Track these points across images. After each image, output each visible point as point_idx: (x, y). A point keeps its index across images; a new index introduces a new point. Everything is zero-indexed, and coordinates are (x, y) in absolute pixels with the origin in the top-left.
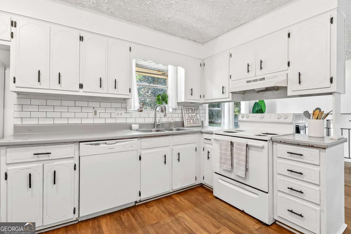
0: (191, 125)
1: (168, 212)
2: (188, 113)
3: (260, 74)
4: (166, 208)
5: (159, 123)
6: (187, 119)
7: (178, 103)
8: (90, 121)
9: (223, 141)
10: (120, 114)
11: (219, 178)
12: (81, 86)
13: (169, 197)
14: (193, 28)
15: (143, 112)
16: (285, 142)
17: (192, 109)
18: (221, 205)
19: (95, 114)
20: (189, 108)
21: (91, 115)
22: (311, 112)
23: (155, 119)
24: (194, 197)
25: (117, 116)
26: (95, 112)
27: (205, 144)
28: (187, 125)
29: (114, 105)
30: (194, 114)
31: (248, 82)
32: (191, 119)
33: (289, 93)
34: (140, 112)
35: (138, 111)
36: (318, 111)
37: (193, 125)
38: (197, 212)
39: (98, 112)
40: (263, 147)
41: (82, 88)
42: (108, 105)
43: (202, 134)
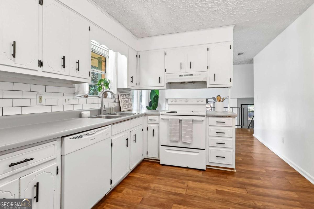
0: (126, 109)
1: (142, 188)
2: (123, 99)
3: (189, 71)
4: (136, 186)
5: (105, 109)
6: (123, 104)
7: (118, 89)
8: (33, 111)
9: (172, 119)
10: (67, 100)
11: (166, 149)
12: (41, 64)
13: (128, 177)
14: (144, 24)
15: (88, 97)
16: (212, 116)
17: (125, 94)
18: (170, 168)
19: (41, 101)
20: (123, 94)
21: (34, 102)
22: (216, 97)
23: (102, 105)
24: (147, 170)
25: (65, 103)
26: (40, 98)
27: (149, 124)
28: (124, 110)
29: (62, 90)
30: (127, 99)
31: (180, 76)
32: (126, 104)
33: (208, 86)
34: (86, 98)
35: (84, 97)
36: (219, 97)
37: (127, 109)
38: (161, 179)
39: (43, 98)
40: (203, 120)
41: (41, 67)
42: (55, 89)
43: (145, 116)
